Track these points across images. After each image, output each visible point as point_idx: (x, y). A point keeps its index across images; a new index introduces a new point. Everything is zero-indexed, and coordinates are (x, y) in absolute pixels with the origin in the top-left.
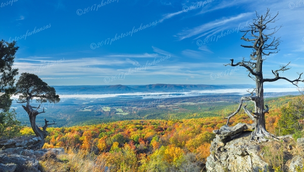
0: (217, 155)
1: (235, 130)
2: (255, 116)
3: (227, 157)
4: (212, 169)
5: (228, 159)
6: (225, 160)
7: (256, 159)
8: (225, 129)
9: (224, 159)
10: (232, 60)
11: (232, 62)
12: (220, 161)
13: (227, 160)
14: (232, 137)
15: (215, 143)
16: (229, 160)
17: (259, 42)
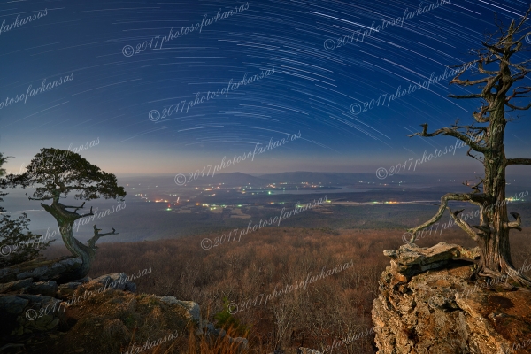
0: (392, 298)
1: (431, 255)
2: (480, 232)
3: (414, 305)
4: (383, 325)
5: (416, 309)
6: (410, 312)
7: (478, 323)
8: (409, 251)
9: (407, 308)
10: (426, 127)
11: (425, 130)
12: (398, 312)
13: (414, 312)
14: (424, 268)
15: (389, 275)
16: (417, 313)
17: (497, 84)
